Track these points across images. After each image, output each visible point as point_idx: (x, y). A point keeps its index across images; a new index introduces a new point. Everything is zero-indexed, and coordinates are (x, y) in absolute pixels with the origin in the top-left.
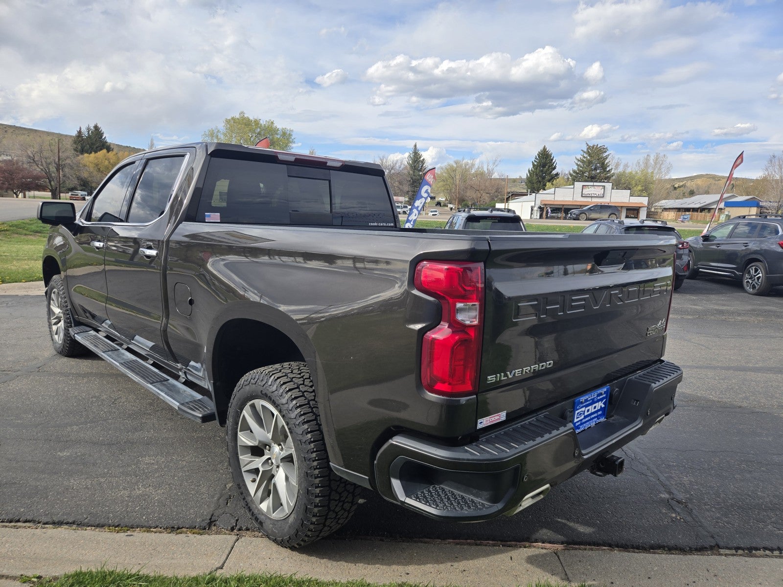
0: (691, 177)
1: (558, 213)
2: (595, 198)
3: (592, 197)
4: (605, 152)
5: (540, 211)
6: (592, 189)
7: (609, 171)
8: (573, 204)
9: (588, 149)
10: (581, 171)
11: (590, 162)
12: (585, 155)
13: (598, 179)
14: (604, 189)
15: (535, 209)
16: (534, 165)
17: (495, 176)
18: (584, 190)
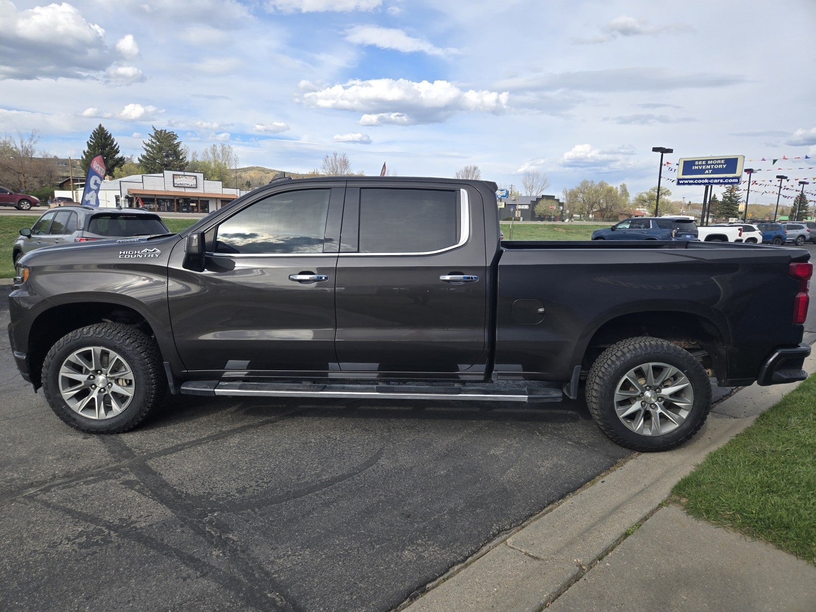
0: (244, 169)
1: (150, 204)
2: (188, 189)
3: (185, 187)
4: (176, 139)
5: (129, 201)
6: (184, 178)
7: (183, 159)
8: (166, 194)
9: (155, 133)
10: (152, 157)
11: (160, 149)
12: (154, 140)
13: (173, 167)
14: (196, 179)
15: (122, 198)
16: (89, 146)
17: (37, 155)
18: (175, 179)
